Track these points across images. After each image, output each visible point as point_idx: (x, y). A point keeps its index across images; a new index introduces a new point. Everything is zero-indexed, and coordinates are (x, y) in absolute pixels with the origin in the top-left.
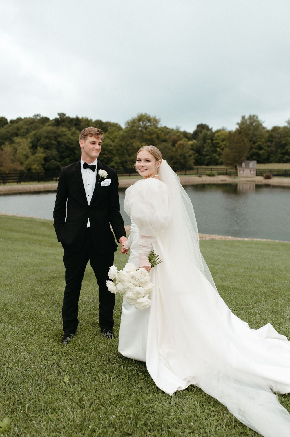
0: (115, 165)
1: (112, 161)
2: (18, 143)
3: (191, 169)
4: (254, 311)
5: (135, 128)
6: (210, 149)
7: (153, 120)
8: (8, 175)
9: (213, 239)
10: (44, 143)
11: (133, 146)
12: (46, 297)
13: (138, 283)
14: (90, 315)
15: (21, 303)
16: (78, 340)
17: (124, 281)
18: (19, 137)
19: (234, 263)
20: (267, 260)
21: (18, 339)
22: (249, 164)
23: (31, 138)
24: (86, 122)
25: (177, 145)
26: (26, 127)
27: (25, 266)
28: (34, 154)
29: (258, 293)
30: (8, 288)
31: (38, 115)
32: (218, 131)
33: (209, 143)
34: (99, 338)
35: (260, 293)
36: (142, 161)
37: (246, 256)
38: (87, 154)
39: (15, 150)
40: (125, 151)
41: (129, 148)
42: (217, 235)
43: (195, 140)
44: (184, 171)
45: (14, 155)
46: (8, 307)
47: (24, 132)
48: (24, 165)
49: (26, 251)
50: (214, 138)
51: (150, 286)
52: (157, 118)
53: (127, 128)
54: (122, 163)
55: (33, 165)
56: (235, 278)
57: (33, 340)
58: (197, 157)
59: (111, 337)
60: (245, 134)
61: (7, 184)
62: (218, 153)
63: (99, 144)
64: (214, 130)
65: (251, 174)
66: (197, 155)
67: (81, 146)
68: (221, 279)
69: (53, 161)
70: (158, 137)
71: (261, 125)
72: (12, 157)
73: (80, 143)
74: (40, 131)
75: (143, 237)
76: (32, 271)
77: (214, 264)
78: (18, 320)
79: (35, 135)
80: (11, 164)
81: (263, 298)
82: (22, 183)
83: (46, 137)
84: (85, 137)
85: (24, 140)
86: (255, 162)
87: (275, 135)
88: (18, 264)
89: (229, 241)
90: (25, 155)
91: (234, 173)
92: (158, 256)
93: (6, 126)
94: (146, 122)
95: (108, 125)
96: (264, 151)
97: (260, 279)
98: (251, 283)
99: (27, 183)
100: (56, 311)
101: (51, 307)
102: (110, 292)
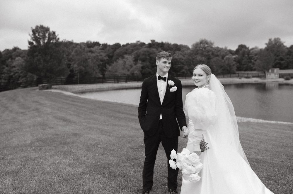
0: (185, 72)
1: (183, 69)
2: (126, 58)
3: (234, 73)
4: (281, 182)
5: (198, 48)
6: (247, 60)
7: (209, 43)
8: (120, 78)
9: (249, 121)
10: (142, 58)
11: (197, 59)
12: (135, 160)
13: (190, 163)
14: (162, 176)
15: (118, 164)
17: (181, 161)
18: (127, 55)
19: (264, 140)
20: (288, 138)
22: (274, 70)
23: (134, 55)
24: (168, 45)
25: (225, 58)
26: (131, 48)
27: (124, 137)
28: (135, 64)
30: (112, 152)
32: (252, 49)
33: (246, 57)
35: (285, 167)
36: (197, 76)
37: (273, 134)
38: (161, 70)
39: (124, 63)
40: (192, 63)
41: (194, 61)
42: (252, 119)
43: (237, 54)
46: (110, 167)
47: (130, 52)
48: (130, 71)
49: (127, 126)
50: (250, 54)
52: (212, 42)
53: (192, 48)
54: (189, 70)
55: (135, 71)
56: (266, 153)
58: (238, 65)
60: (271, 50)
61: (120, 83)
62: (252, 63)
63: (169, 63)
64: (250, 49)
65: (275, 77)
66: (238, 64)
67: (157, 64)
68: (255, 153)
69: (147, 69)
70: (213, 54)
71: (282, 44)
72: (123, 67)
73: (156, 62)
74: (140, 51)
75: (196, 130)
76: (129, 141)
77: (250, 141)
78: (115, 177)
79: (137, 53)
80: (122, 71)
81: (288, 172)
82: (128, 82)
83: (143, 54)
84: (159, 58)
85: (130, 56)
86: (278, 69)
88: (120, 135)
89: (260, 123)
90: (130, 65)
91: (263, 76)
92: (207, 144)
93: (120, 48)
94: (205, 45)
95: (181, 46)
96: (284, 61)
97: (285, 155)
98: (278, 158)
99: (131, 82)
100: (140, 172)
101: (138, 169)
102: (172, 168)
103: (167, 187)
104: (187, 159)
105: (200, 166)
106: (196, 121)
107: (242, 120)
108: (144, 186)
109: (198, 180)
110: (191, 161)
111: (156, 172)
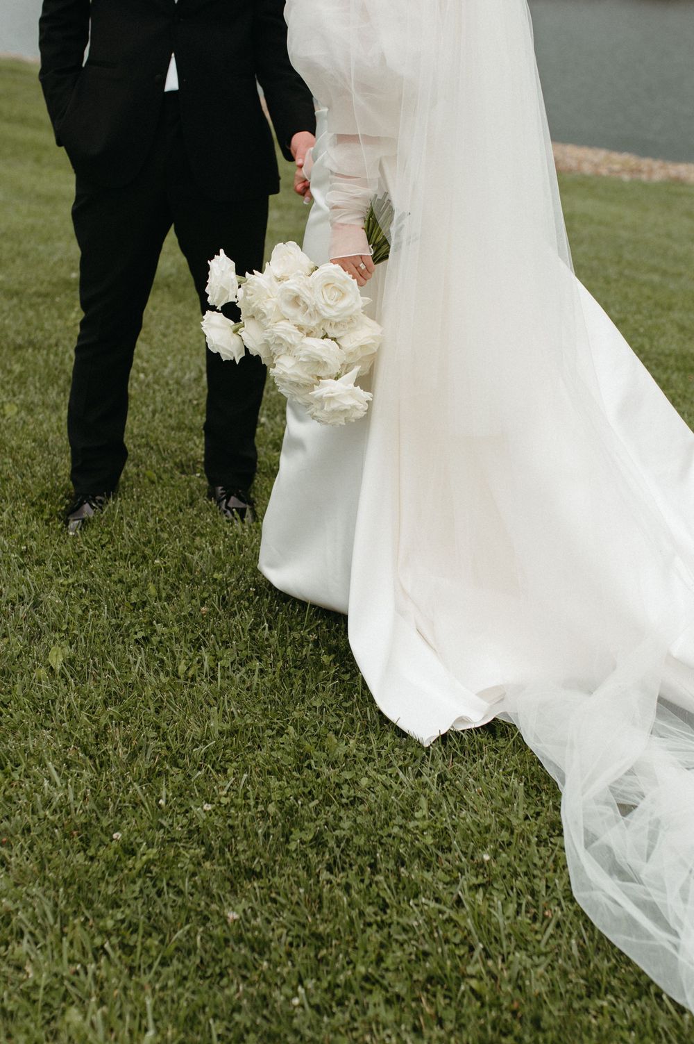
13: (315, 323)
14: (179, 428)
16: (121, 518)
17: (266, 315)
34: (197, 515)
59: (243, 516)
100: (56, 408)
101: (44, 392)
102: (218, 354)
103: (199, 479)
104: (296, 300)
105: (364, 334)
107: (640, 171)
108: (76, 473)
109: (354, 407)
110: (317, 311)
111: (144, 409)
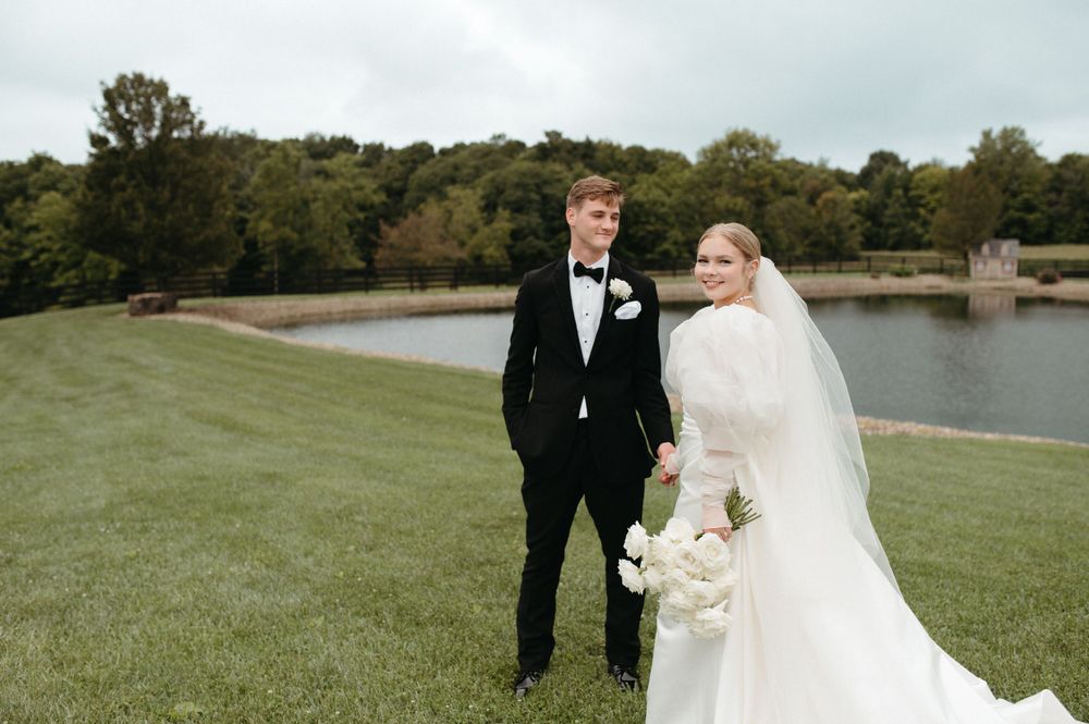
0: (673, 250)
1: (665, 239)
2: (455, 200)
3: (855, 258)
4: (1005, 642)
5: (720, 163)
6: (901, 211)
7: (762, 145)
8: (433, 271)
9: (903, 433)
10: (513, 199)
11: (714, 205)
12: (488, 568)
13: (699, 571)
14: (587, 622)
15: (429, 582)
16: (552, 689)
17: (665, 564)
18: (458, 186)
19: (955, 499)
20: (1043, 494)
21: (413, 673)
22: (999, 247)
23: (484, 188)
24: (609, 151)
25: (819, 202)
26: (473, 163)
27: (449, 488)
28: (489, 222)
29: (1018, 591)
30: (405, 540)
31: (499, 137)
32: (921, 168)
33: (898, 198)
34: (602, 686)
35: (1022, 590)
36: (712, 262)
37: (989, 480)
38: (584, 242)
39: (447, 215)
40: (697, 217)
41: (705, 209)
42: (913, 424)
43: (866, 189)
44: (837, 263)
45: (445, 226)
46: (400, 589)
47: (469, 175)
48: (467, 248)
49: (457, 448)
50: (912, 185)
51: (729, 578)
52: (773, 140)
53: (700, 163)
54: (686, 243)
55: (487, 247)
56: (957, 543)
57: (445, 680)
58: (868, 229)
59: (632, 687)
60: (991, 174)
61: (429, 290)
62: (920, 220)
63: (613, 218)
64: (911, 167)
65: (1004, 271)
66: (869, 224)
67: (570, 221)
68: (920, 543)
69: (530, 238)
70: (775, 184)
71: (1032, 151)
72: (442, 231)
73: (568, 215)
74: (504, 172)
75: (712, 453)
76: (465, 499)
77: (903, 502)
78: (417, 624)
79: (493, 180)
80: (439, 247)
81: (1031, 607)
82: (462, 289)
83: (517, 186)
84: (579, 199)
85: (469, 192)
86: (1016, 242)
87: (1068, 174)
88: (435, 481)
89: (945, 440)
90: (469, 226)
91: (961, 270)
92: (751, 501)
93: (431, 162)
94: (747, 150)
95: (658, 157)
96: (1037, 215)
97: (1025, 549)
98: (1000, 561)
99: (471, 288)
101: (498, 596)
103: (602, 660)
104: (686, 556)
106: (709, 422)
107: (878, 429)
108: (521, 656)
110: (701, 563)
111: (563, 608)
